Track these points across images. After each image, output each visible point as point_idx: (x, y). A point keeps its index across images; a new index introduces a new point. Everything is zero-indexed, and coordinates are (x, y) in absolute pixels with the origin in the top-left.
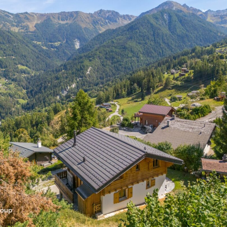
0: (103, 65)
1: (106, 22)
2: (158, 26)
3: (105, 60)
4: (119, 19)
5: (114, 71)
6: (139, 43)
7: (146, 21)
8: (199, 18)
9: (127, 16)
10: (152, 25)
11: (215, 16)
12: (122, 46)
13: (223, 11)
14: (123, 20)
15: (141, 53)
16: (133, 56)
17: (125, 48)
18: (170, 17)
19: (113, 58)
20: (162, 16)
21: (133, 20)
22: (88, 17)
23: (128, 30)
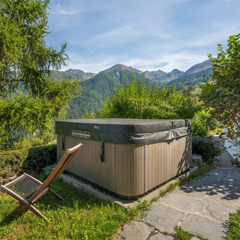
0: (71, 108)
1: (74, 77)
2: (112, 80)
3: (73, 104)
4: (83, 75)
5: (80, 112)
6: (100, 92)
7: (104, 77)
8: (140, 75)
9: (90, 73)
10: (108, 79)
11: (151, 75)
12: (86, 93)
13: (156, 72)
14: (87, 76)
15: (101, 99)
16: (95, 101)
17: (89, 95)
18: (121, 74)
19: (80, 102)
20: (115, 73)
21: (94, 76)
22: (60, 74)
23: (90, 83)
